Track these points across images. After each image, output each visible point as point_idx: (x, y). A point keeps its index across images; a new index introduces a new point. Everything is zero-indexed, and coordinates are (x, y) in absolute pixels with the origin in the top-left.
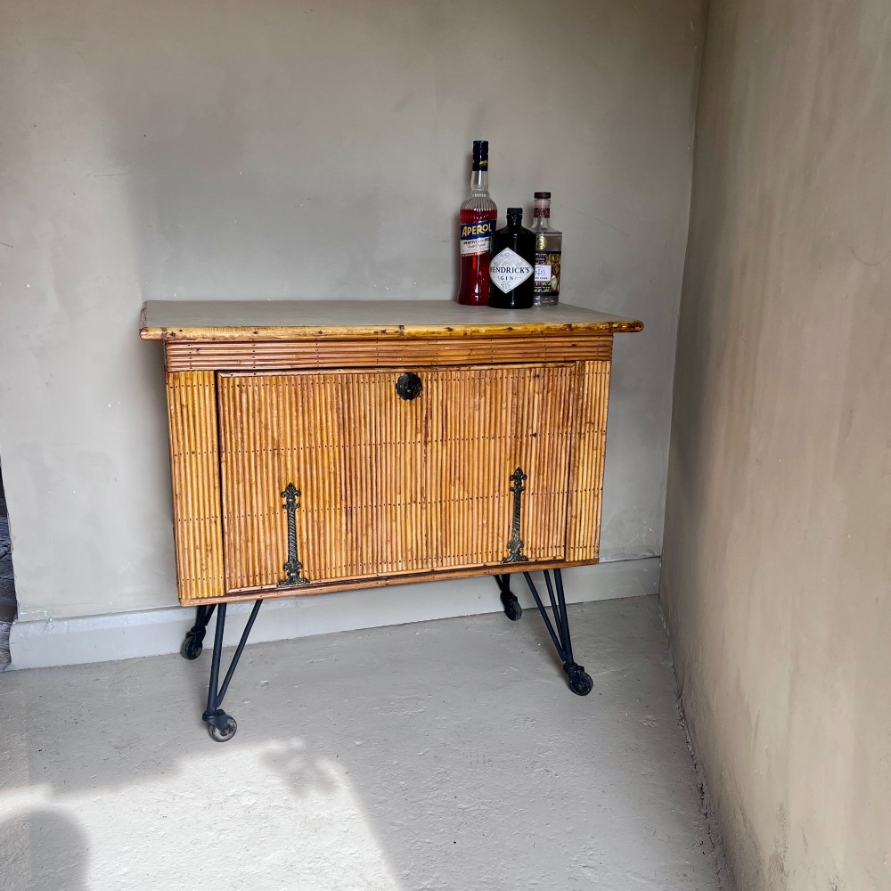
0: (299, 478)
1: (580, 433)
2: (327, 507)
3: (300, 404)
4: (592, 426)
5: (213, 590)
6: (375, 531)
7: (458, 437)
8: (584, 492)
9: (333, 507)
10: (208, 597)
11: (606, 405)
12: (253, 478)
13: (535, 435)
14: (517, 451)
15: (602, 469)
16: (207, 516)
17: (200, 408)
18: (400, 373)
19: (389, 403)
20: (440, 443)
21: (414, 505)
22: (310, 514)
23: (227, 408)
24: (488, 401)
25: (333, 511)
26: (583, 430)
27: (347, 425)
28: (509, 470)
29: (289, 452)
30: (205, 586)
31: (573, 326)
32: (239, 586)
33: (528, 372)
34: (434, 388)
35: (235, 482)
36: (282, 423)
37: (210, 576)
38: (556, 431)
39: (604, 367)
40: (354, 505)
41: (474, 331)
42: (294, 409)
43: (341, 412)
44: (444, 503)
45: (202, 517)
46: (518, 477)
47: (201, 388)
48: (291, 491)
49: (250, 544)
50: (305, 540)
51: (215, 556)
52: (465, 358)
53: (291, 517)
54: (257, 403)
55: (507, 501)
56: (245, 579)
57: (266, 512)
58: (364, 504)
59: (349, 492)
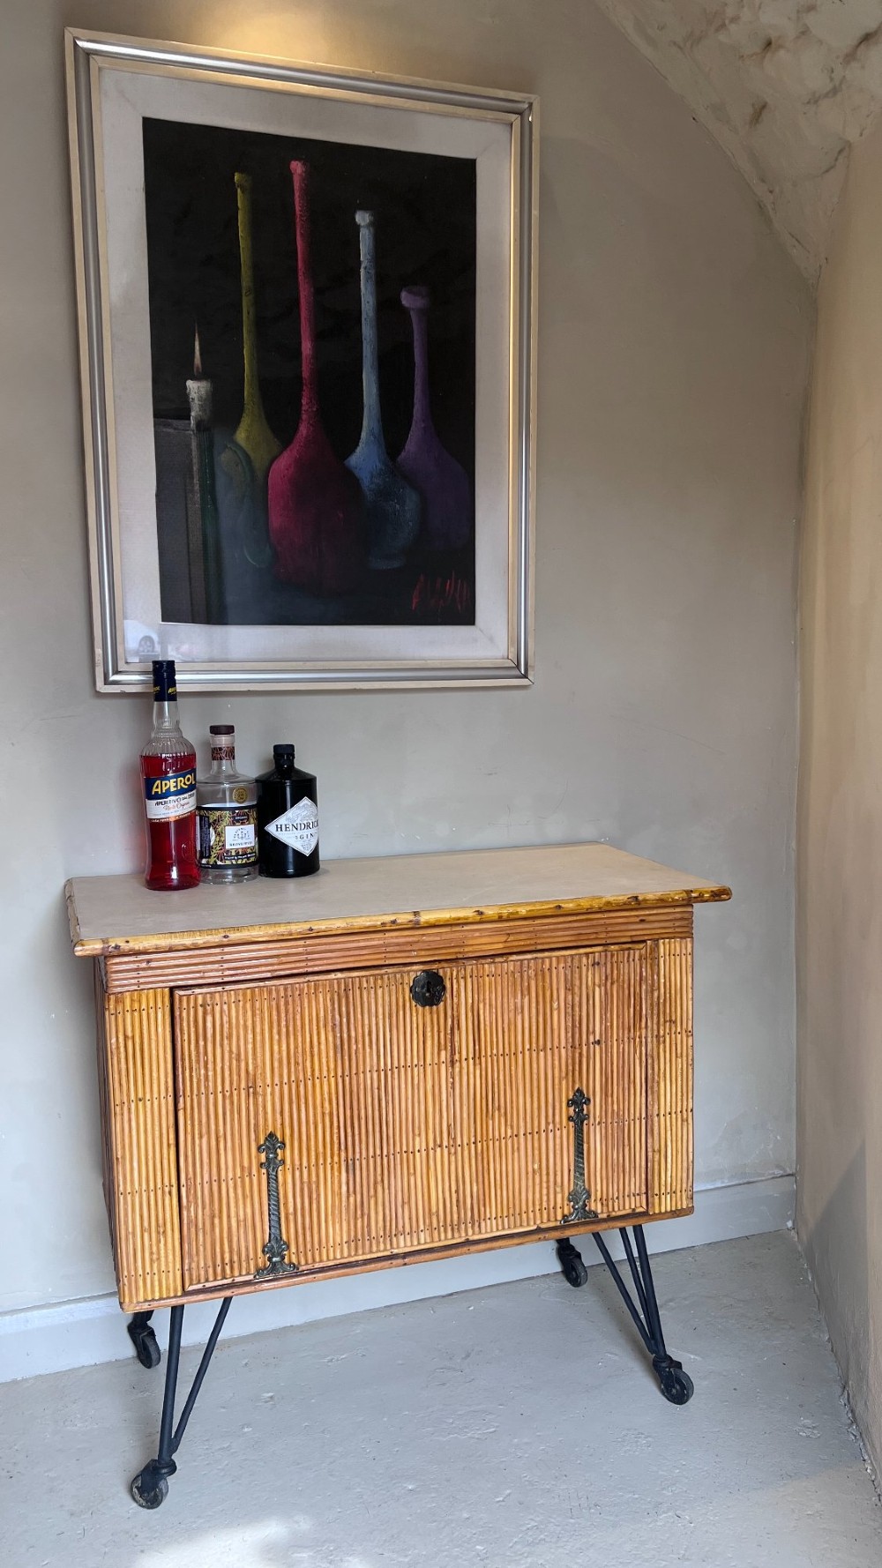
0: (282, 1124)
1: (658, 1036)
2: (321, 1161)
3: (283, 1023)
4: (673, 1025)
5: (168, 1289)
6: (387, 1191)
7: (495, 1052)
8: (668, 1116)
9: (329, 1160)
10: (161, 1299)
11: (690, 996)
12: (221, 1128)
13: (599, 1042)
14: (575, 1067)
15: (690, 1083)
16: (159, 1185)
17: (150, 1039)
18: (416, 972)
19: (401, 1013)
20: (471, 1061)
21: (438, 1150)
22: (297, 1173)
23: (186, 1037)
24: (534, 1000)
25: (329, 1167)
26: (662, 1033)
27: (346, 1047)
28: (566, 1093)
29: (269, 1090)
30: (156, 1283)
31: (640, 898)
32: (202, 1280)
33: (584, 960)
34: (461, 990)
35: (197, 1136)
36: (259, 1050)
37: (163, 1268)
38: (626, 1035)
39: (683, 946)
40: (358, 1156)
41: (511, 913)
42: (275, 1031)
43: (338, 1029)
44: (479, 1145)
45: (152, 1187)
46: (579, 1101)
47: (152, 1012)
48: (272, 1144)
49: (217, 1221)
50: (291, 1210)
51: (169, 1240)
52: (501, 946)
53: (272, 1180)
54: (226, 1026)
55: (566, 1135)
56: (211, 1271)
57: (239, 1174)
58: (371, 1153)
59: (350, 1139)
